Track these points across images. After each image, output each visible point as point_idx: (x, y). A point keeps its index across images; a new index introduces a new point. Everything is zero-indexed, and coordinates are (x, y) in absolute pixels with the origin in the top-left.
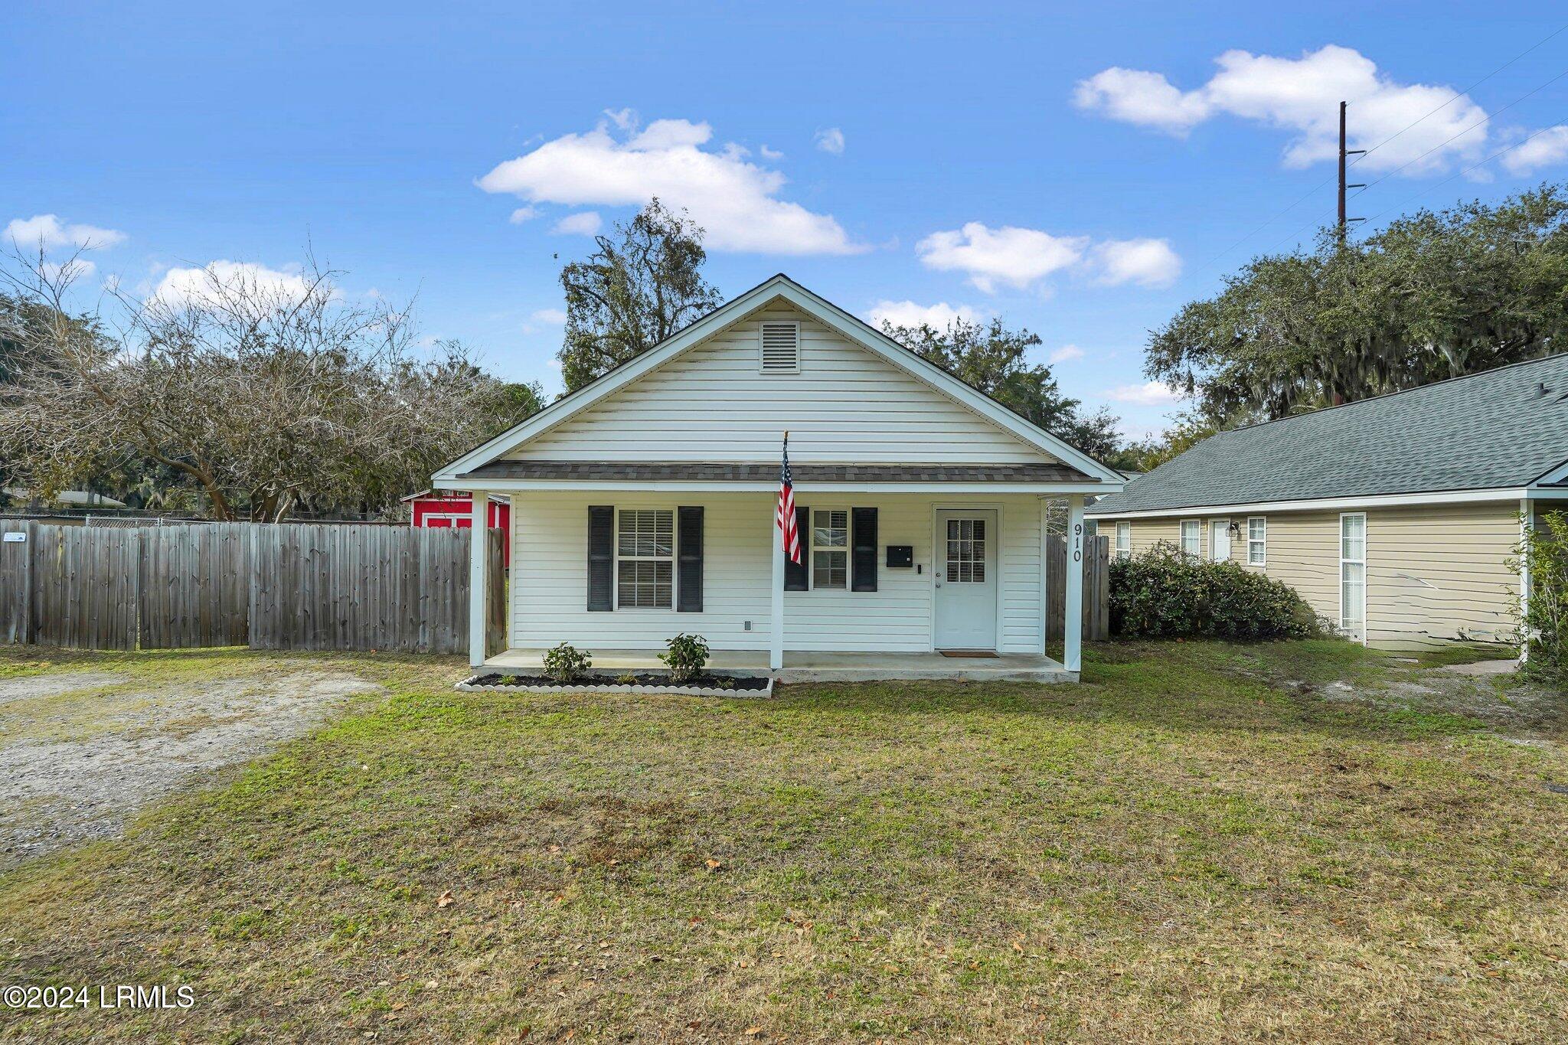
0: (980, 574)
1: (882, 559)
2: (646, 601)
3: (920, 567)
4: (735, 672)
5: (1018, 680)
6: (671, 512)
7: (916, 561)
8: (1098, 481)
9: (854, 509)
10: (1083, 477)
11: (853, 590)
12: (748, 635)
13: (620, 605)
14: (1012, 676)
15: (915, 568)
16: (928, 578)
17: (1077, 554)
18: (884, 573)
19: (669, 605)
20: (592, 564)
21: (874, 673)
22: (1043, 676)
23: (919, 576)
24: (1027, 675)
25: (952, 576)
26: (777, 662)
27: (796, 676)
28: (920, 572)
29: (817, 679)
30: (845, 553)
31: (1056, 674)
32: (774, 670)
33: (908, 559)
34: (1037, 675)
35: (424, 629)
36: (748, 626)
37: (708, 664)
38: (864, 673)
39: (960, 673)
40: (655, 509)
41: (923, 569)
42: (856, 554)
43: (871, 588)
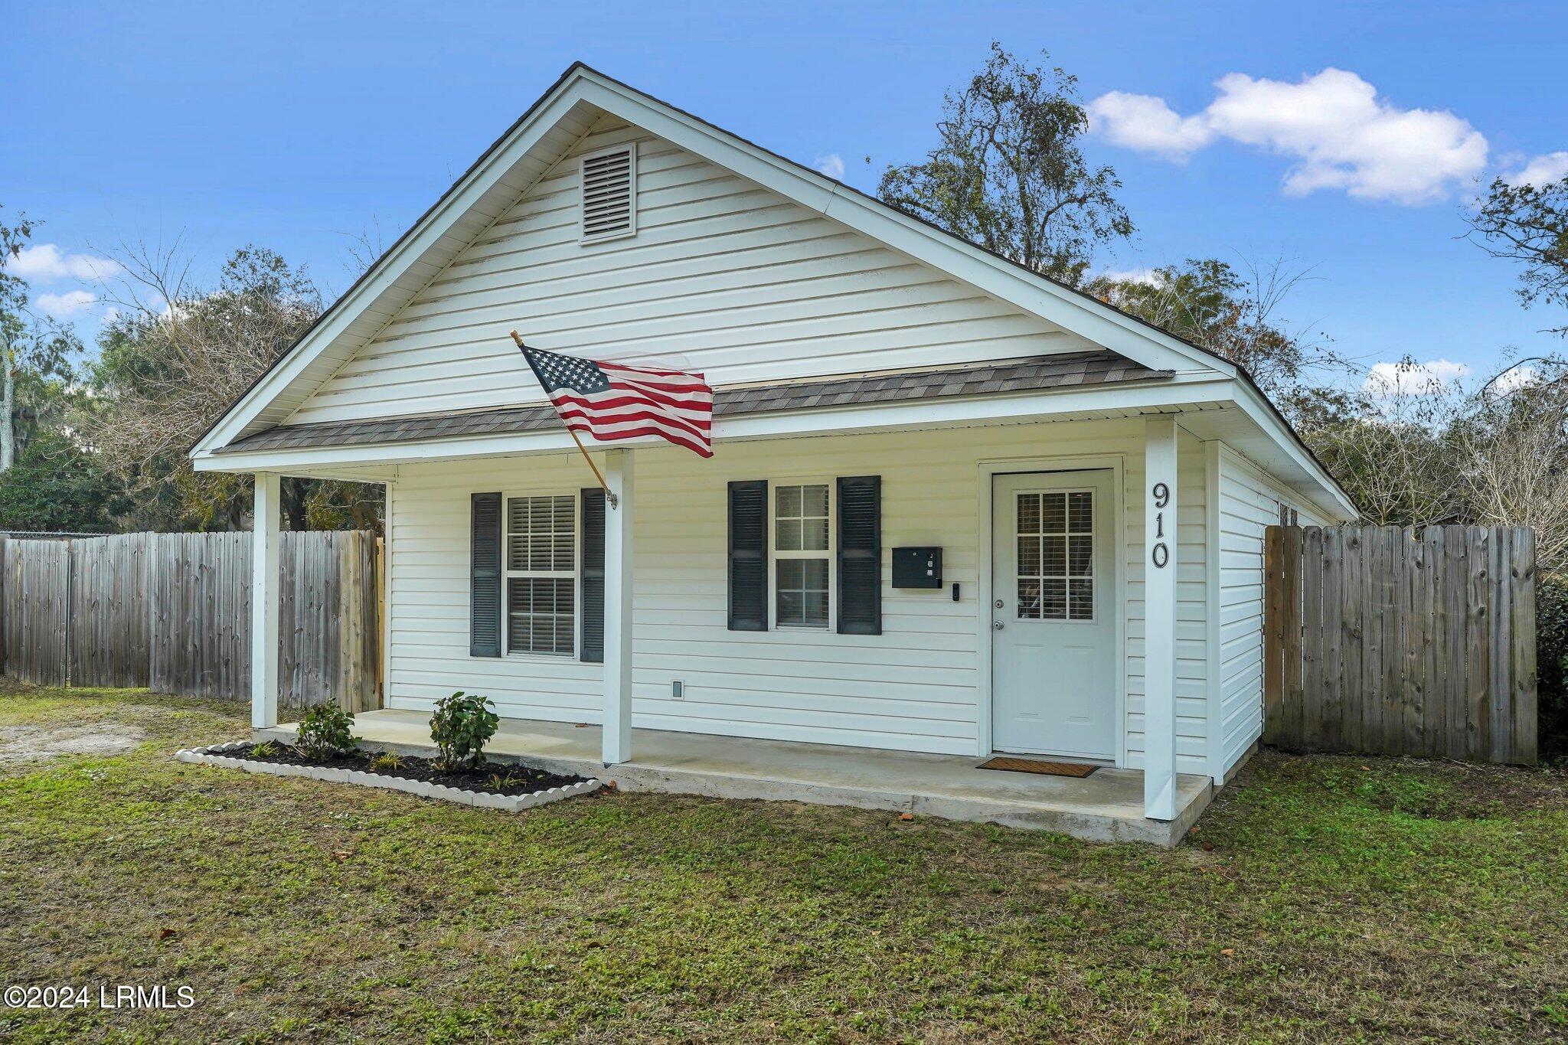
0: (1083, 610)
1: (887, 574)
2: (542, 646)
3: (956, 588)
5: (1032, 826)
6: (572, 499)
7: (949, 576)
8: (1166, 378)
9: (840, 480)
10: (1135, 372)
11: (840, 631)
13: (510, 648)
14: (1019, 816)
15: (947, 590)
16: (973, 610)
17: (1160, 551)
18: (895, 602)
19: (570, 649)
20: (475, 582)
22: (1085, 824)
23: (957, 605)
24: (1052, 817)
25: (1028, 609)
26: (612, 750)
27: (638, 779)
28: (956, 597)
29: (672, 788)
30: (825, 562)
31: (1115, 822)
32: (607, 766)
33: (935, 573)
34: (1073, 820)
36: (678, 689)
37: (497, 745)
38: (744, 783)
39: (915, 801)
40: (553, 493)
41: (964, 592)
42: (843, 564)
43: (870, 628)
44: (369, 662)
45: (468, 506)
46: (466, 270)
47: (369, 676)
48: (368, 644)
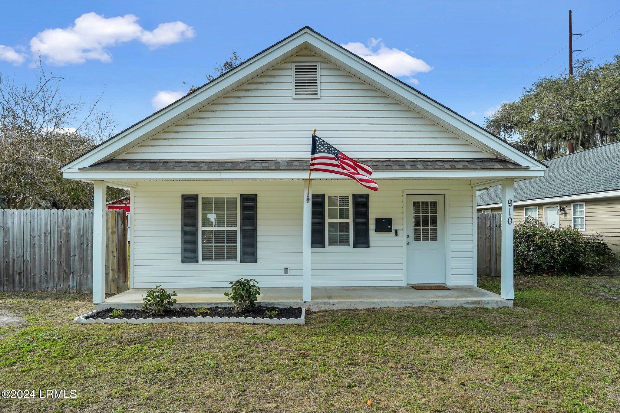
0: (434, 238)
1: (372, 226)
2: (220, 256)
3: (396, 231)
4: (278, 304)
5: (472, 306)
6: (236, 198)
7: (394, 228)
8: (526, 168)
9: (354, 195)
10: (516, 166)
11: (354, 247)
12: (286, 277)
13: (203, 259)
14: (468, 303)
15: (394, 232)
16: (401, 239)
17: (510, 220)
18: (374, 236)
19: (235, 258)
20: (184, 232)
21: (374, 303)
22: (488, 303)
23: (397, 237)
24: (478, 302)
25: (417, 238)
26: (307, 295)
27: (320, 306)
28: (396, 235)
29: (335, 308)
30: (348, 223)
31: (497, 302)
32: (305, 302)
33: (389, 227)
34: (485, 302)
35: (73, 277)
36: (286, 271)
37: (260, 299)
38: (367, 303)
39: (433, 302)
40: (225, 196)
41: (399, 233)
42: (355, 224)
43: (366, 246)
44: (122, 268)
45: (180, 200)
46: (233, 101)
47: (122, 275)
48: (121, 260)
